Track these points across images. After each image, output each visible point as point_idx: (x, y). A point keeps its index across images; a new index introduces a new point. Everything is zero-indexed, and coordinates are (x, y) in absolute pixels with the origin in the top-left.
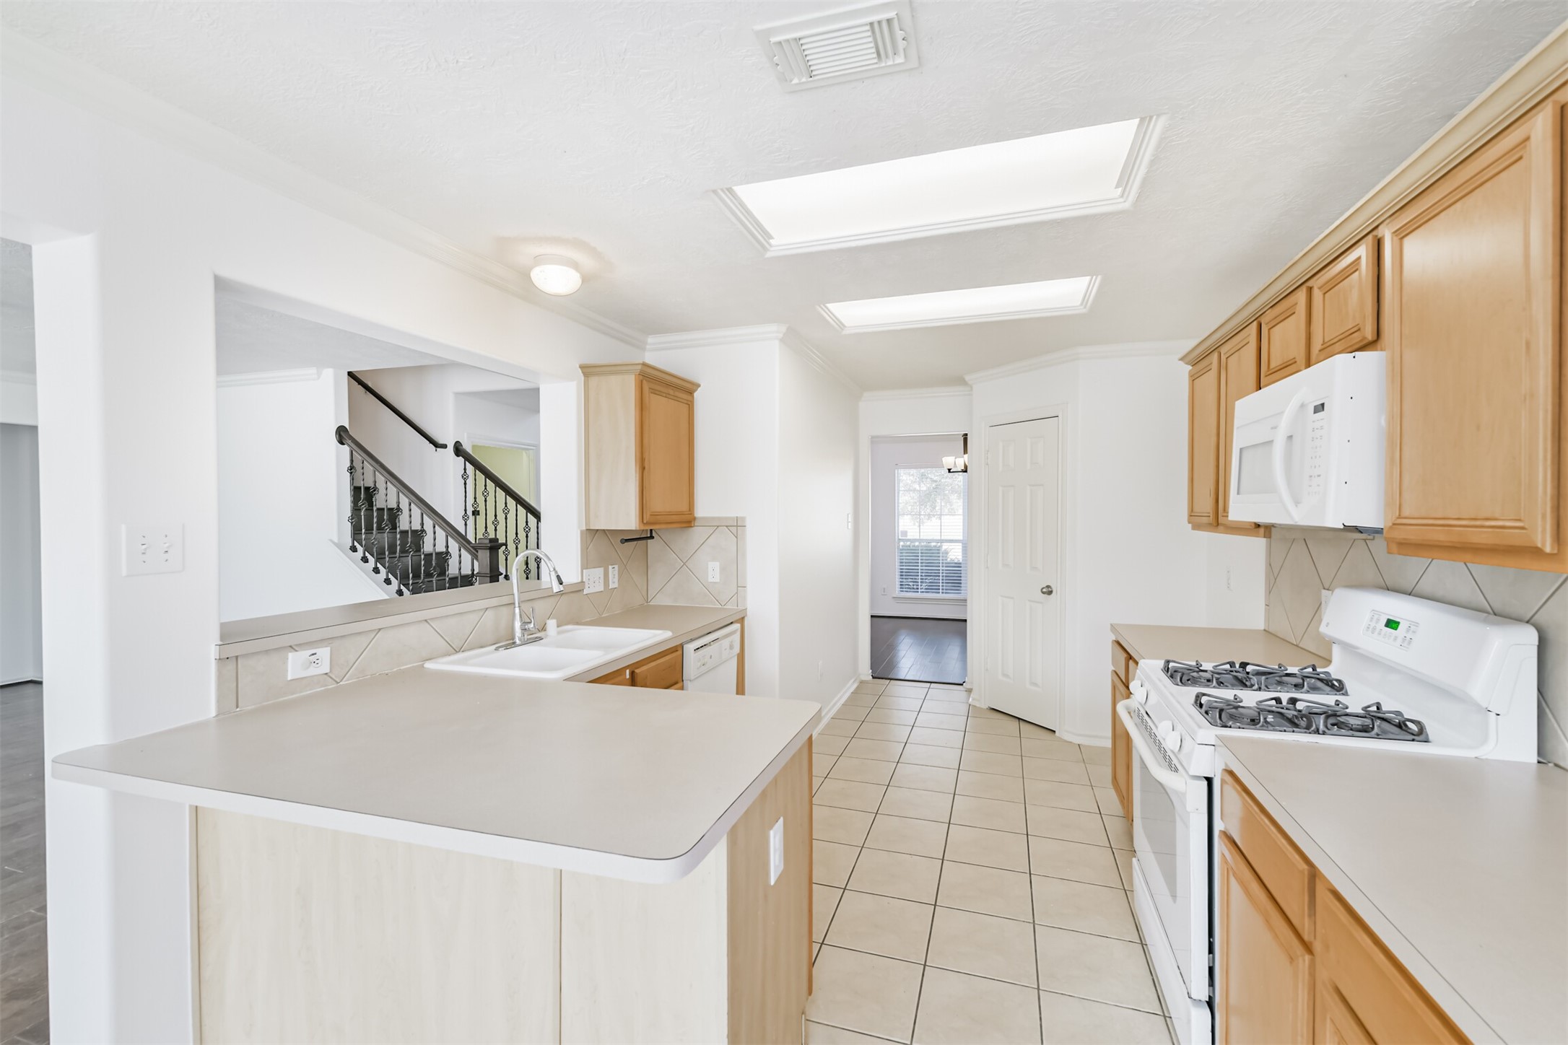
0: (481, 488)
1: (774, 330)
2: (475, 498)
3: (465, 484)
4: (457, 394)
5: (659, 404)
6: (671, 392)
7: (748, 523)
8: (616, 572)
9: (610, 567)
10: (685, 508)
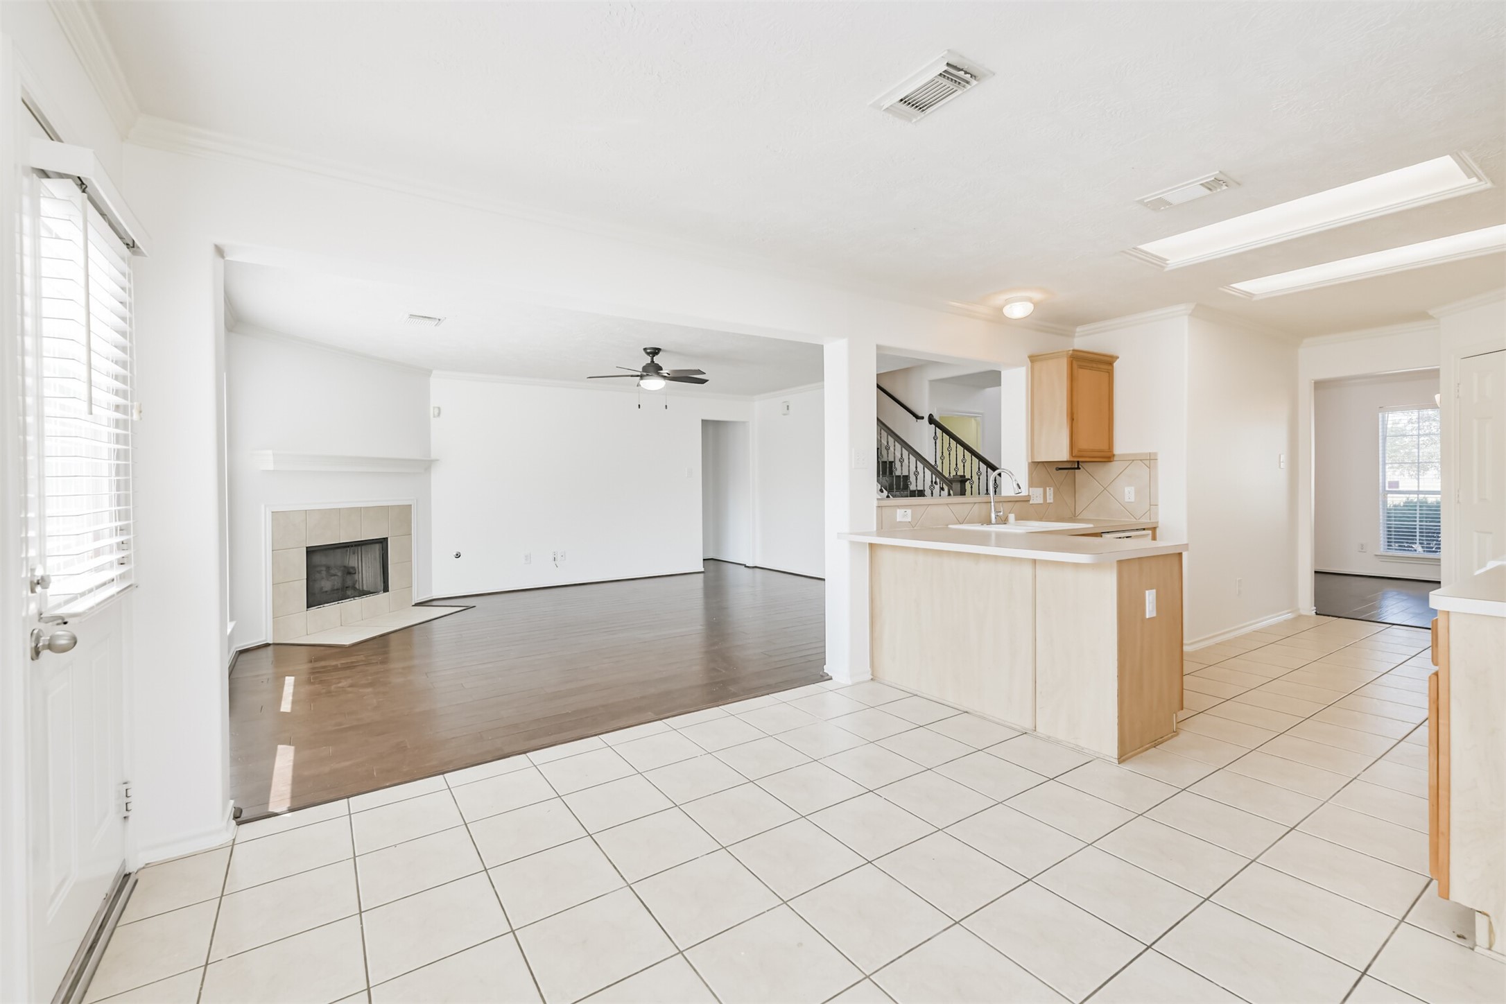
0: (946, 445)
1: (1181, 309)
2: (942, 453)
3: (936, 443)
4: (931, 382)
5: (1085, 375)
6: (1095, 365)
7: (1159, 457)
8: (1052, 492)
9: (1048, 488)
10: (1105, 447)
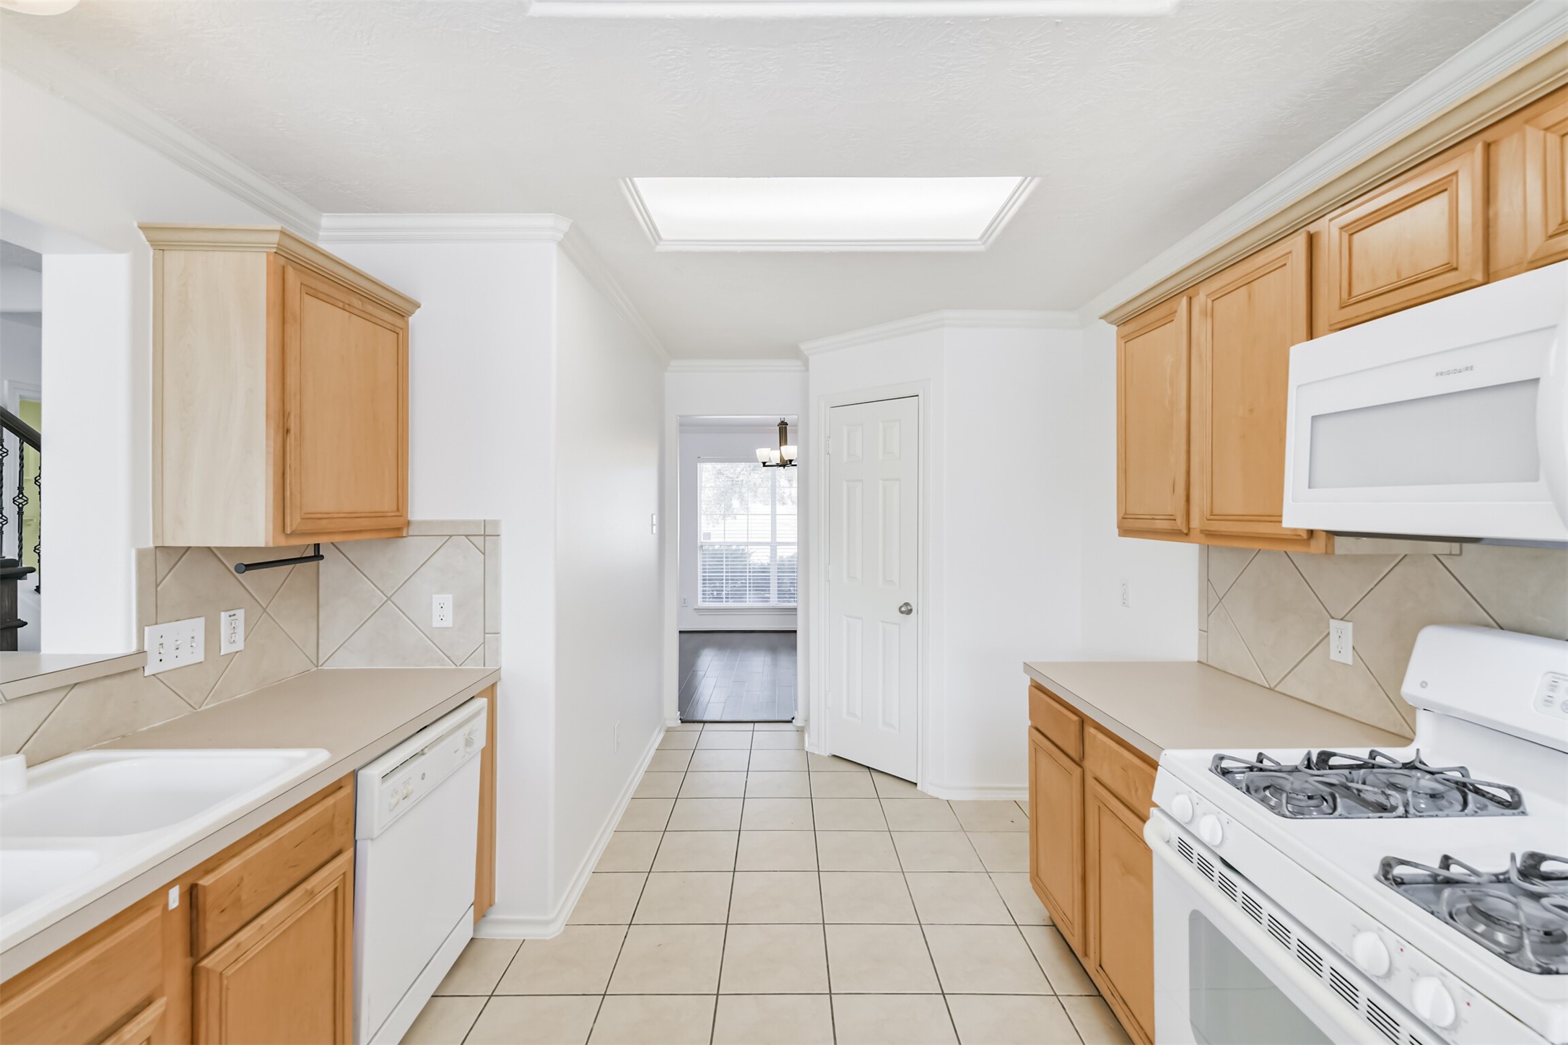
1: (550, 225)
6: (357, 303)
7: (504, 530)
8: (241, 622)
9: (224, 615)
